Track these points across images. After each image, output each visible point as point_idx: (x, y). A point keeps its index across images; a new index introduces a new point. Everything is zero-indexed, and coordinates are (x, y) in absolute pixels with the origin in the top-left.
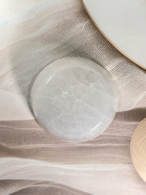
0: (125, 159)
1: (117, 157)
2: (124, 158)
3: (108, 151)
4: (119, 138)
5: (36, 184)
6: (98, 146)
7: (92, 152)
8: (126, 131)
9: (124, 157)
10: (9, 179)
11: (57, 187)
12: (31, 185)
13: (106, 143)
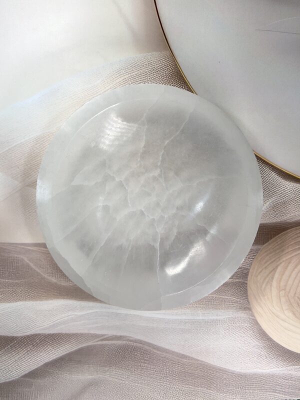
0: (240, 302)
1: (228, 299)
5: (102, 340)
9: (238, 300)
10: (60, 332)
11: (135, 344)
12: (95, 342)
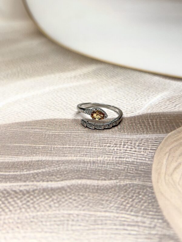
0: (144, 223)
1: (110, 217)
2: (137, 222)
3: (74, 202)
4: (112, 167)
6: (35, 188)
7: (12, 205)
8: (131, 152)
9: (139, 219)
13: (65, 180)
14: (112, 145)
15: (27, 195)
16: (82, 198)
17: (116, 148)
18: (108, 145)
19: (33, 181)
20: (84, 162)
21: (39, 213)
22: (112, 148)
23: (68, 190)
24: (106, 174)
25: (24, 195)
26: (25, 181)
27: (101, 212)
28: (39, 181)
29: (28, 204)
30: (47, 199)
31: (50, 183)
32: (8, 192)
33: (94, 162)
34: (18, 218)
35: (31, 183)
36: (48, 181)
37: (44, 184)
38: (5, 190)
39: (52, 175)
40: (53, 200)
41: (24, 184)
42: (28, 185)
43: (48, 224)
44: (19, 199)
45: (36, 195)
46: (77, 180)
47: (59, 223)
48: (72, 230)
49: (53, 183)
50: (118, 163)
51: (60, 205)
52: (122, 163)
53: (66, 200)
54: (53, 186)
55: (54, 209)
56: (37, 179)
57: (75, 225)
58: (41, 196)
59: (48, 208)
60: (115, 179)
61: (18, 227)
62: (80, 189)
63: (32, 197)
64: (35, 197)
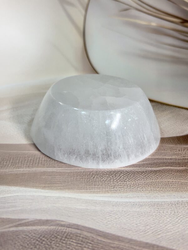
6: (146, 170)
7: (139, 177)
13: (159, 167)
14: (177, 151)
15: (144, 173)
16: (172, 175)
17: (180, 152)
18: (175, 150)
19: (143, 167)
20: (166, 159)
21: (153, 181)
22: (178, 152)
23: (163, 171)
24: (179, 164)
25: (142, 173)
26: (139, 167)
27: (183, 180)
28: (147, 167)
29: (146, 177)
30: (154, 175)
31: (152, 168)
32: (133, 172)
33: (171, 159)
34: (144, 183)
35: (143, 168)
36: (151, 167)
37: (150, 169)
38: (131, 171)
39: (152, 165)
40: (157, 175)
41: (139, 168)
42: (142, 169)
43: (160, 185)
44: (140, 175)
45: (148, 173)
46: (166, 167)
47: (165, 184)
48: (172, 187)
49: (154, 168)
50: (183, 159)
51: (162, 177)
52: (185, 159)
53: (164, 175)
54: (154, 169)
55: (160, 179)
56: (145, 166)
57: (173, 185)
58: (151, 174)
59: (157, 179)
60: (185, 167)
61: (146, 186)
62: (169, 171)
63: (146, 174)
64: (148, 174)
